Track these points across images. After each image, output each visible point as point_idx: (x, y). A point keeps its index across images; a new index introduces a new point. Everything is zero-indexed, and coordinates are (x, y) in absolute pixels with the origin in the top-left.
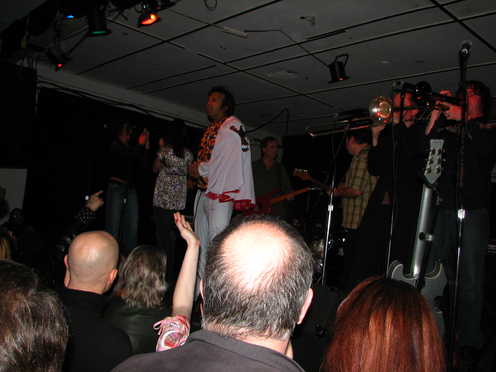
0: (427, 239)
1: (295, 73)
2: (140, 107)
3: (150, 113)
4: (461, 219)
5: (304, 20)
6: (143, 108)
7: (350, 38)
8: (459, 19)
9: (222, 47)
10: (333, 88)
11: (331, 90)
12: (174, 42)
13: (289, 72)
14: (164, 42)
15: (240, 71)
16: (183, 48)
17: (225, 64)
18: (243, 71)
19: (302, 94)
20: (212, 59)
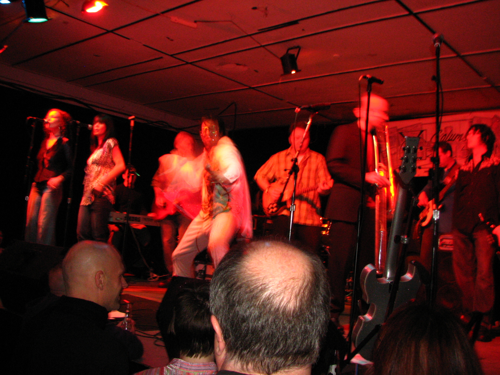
0: (403, 242)
1: (245, 66)
2: (81, 100)
3: (91, 107)
4: (435, 219)
5: (256, 11)
6: (85, 102)
7: (303, 30)
8: (415, 12)
9: (168, 38)
10: (282, 82)
11: (281, 83)
12: (116, 32)
13: (238, 64)
14: (108, 32)
15: (187, 63)
16: (129, 39)
17: (172, 56)
18: (191, 63)
19: (251, 88)
20: (158, 51)
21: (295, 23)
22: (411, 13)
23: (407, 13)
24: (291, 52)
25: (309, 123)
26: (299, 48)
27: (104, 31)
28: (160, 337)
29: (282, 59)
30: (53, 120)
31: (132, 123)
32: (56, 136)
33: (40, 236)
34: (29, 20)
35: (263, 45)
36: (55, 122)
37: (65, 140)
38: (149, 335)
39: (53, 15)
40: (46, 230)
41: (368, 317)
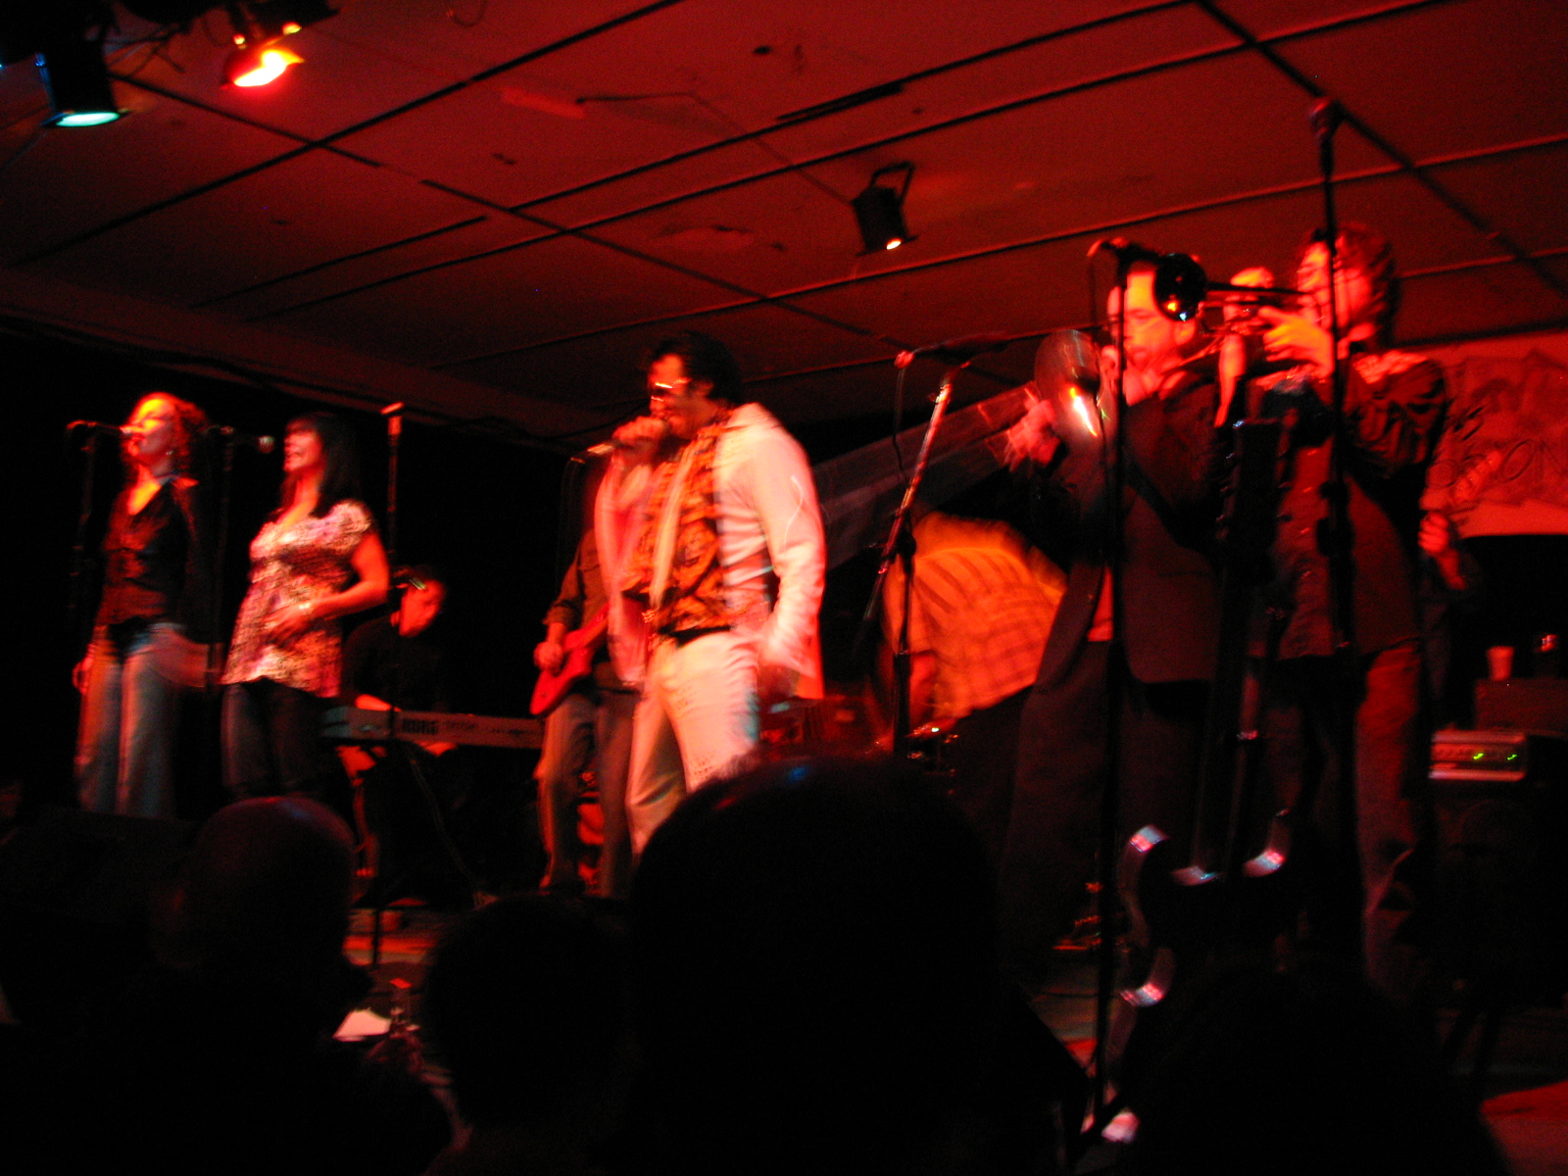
1: (743, 231)
5: (768, 58)
7: (917, 111)
8: (1262, 38)
9: (499, 157)
10: (859, 277)
11: (858, 281)
12: (341, 144)
13: (721, 229)
14: (311, 146)
15: (563, 232)
16: (376, 165)
17: (513, 211)
18: (575, 232)
19: (764, 300)
20: (469, 197)
21: (892, 89)
22: (1249, 43)
23: (1234, 43)
24: (886, 182)
25: (942, 397)
26: (907, 168)
27: (300, 145)
29: (859, 204)
30: (151, 425)
31: (395, 426)
32: (157, 477)
33: (125, 792)
34: (60, 119)
35: (795, 163)
36: (154, 434)
37: (187, 483)
39: (137, 102)
41: (1150, 993)
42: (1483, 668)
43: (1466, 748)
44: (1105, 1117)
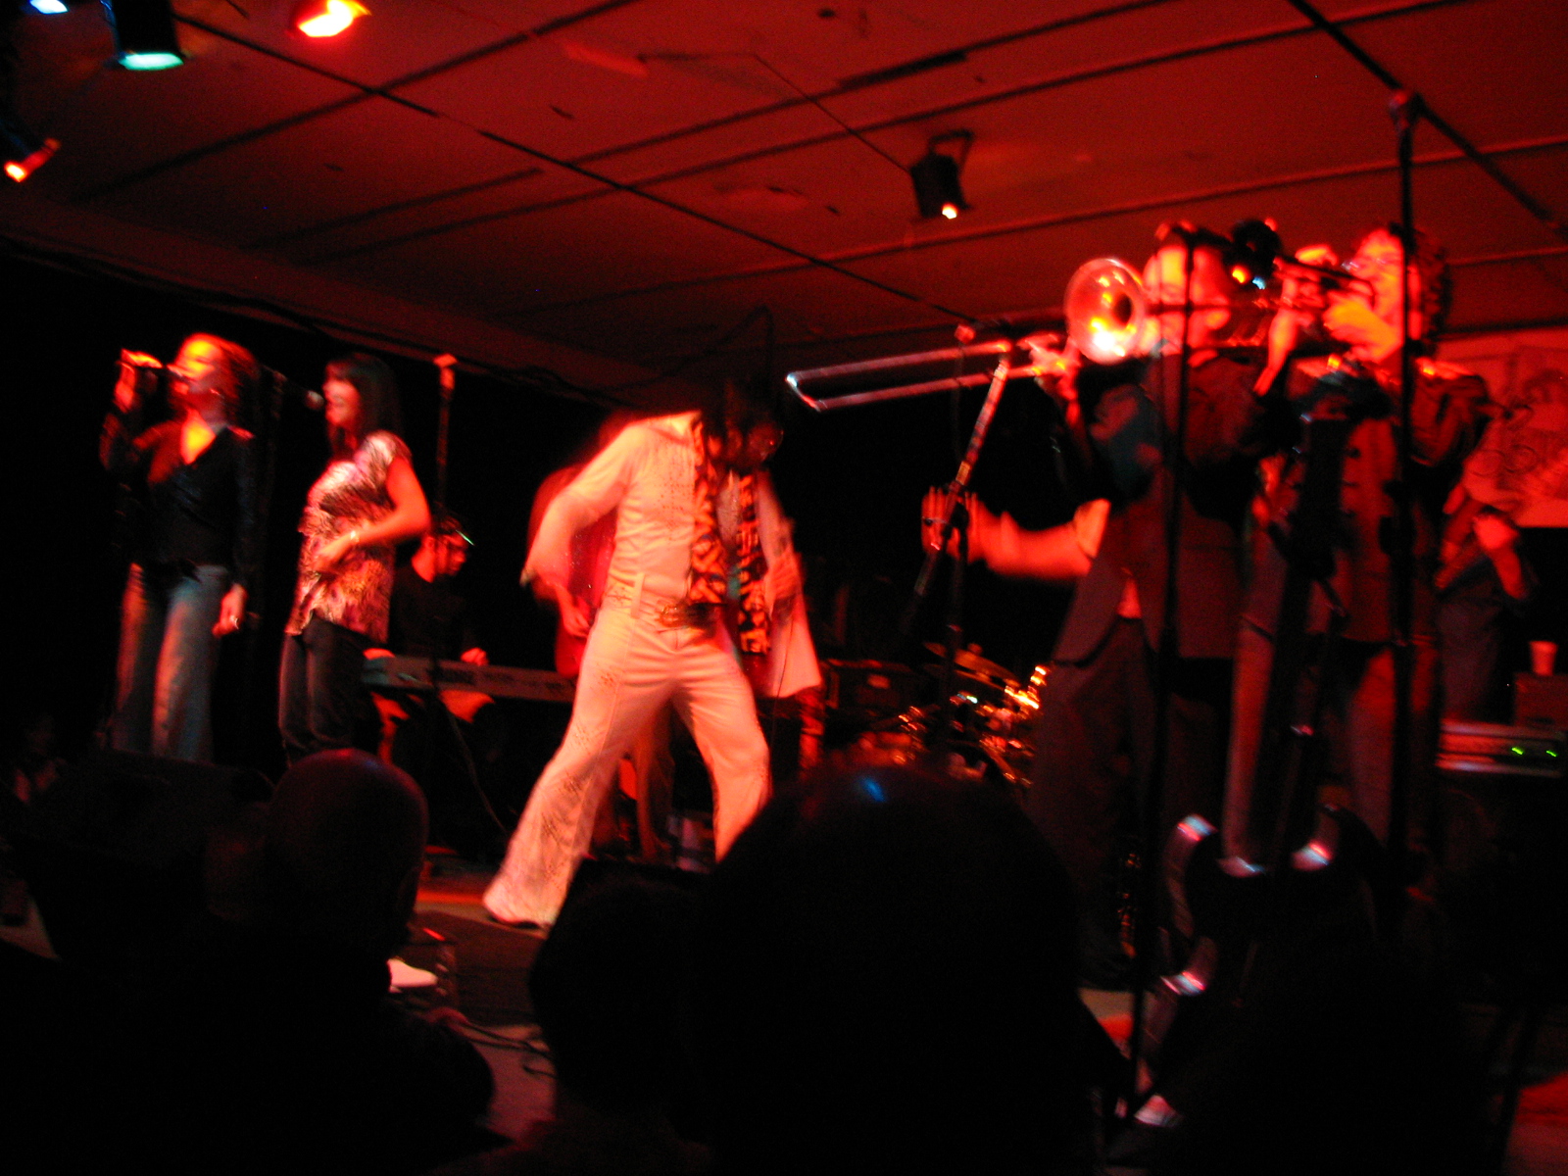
1: (796, 193)
3: (317, 326)
5: (832, 22)
7: (980, 80)
8: (1332, 19)
9: (557, 111)
10: (914, 242)
11: (913, 246)
12: (402, 93)
13: (775, 190)
14: (369, 92)
15: (617, 187)
16: (434, 114)
17: (570, 165)
18: (631, 188)
19: (815, 262)
20: (524, 149)
21: (954, 57)
22: (1319, 22)
23: (1306, 23)
24: (944, 149)
26: (966, 136)
27: (359, 92)
28: (540, 1045)
29: (916, 172)
30: (199, 369)
31: (448, 379)
33: (161, 735)
34: (124, 58)
35: (853, 127)
36: (207, 377)
37: (244, 434)
38: (507, 1039)
39: (198, 43)
40: (179, 714)
41: (1190, 982)
42: (1525, 662)
43: (1504, 741)
44: (1138, 1102)
